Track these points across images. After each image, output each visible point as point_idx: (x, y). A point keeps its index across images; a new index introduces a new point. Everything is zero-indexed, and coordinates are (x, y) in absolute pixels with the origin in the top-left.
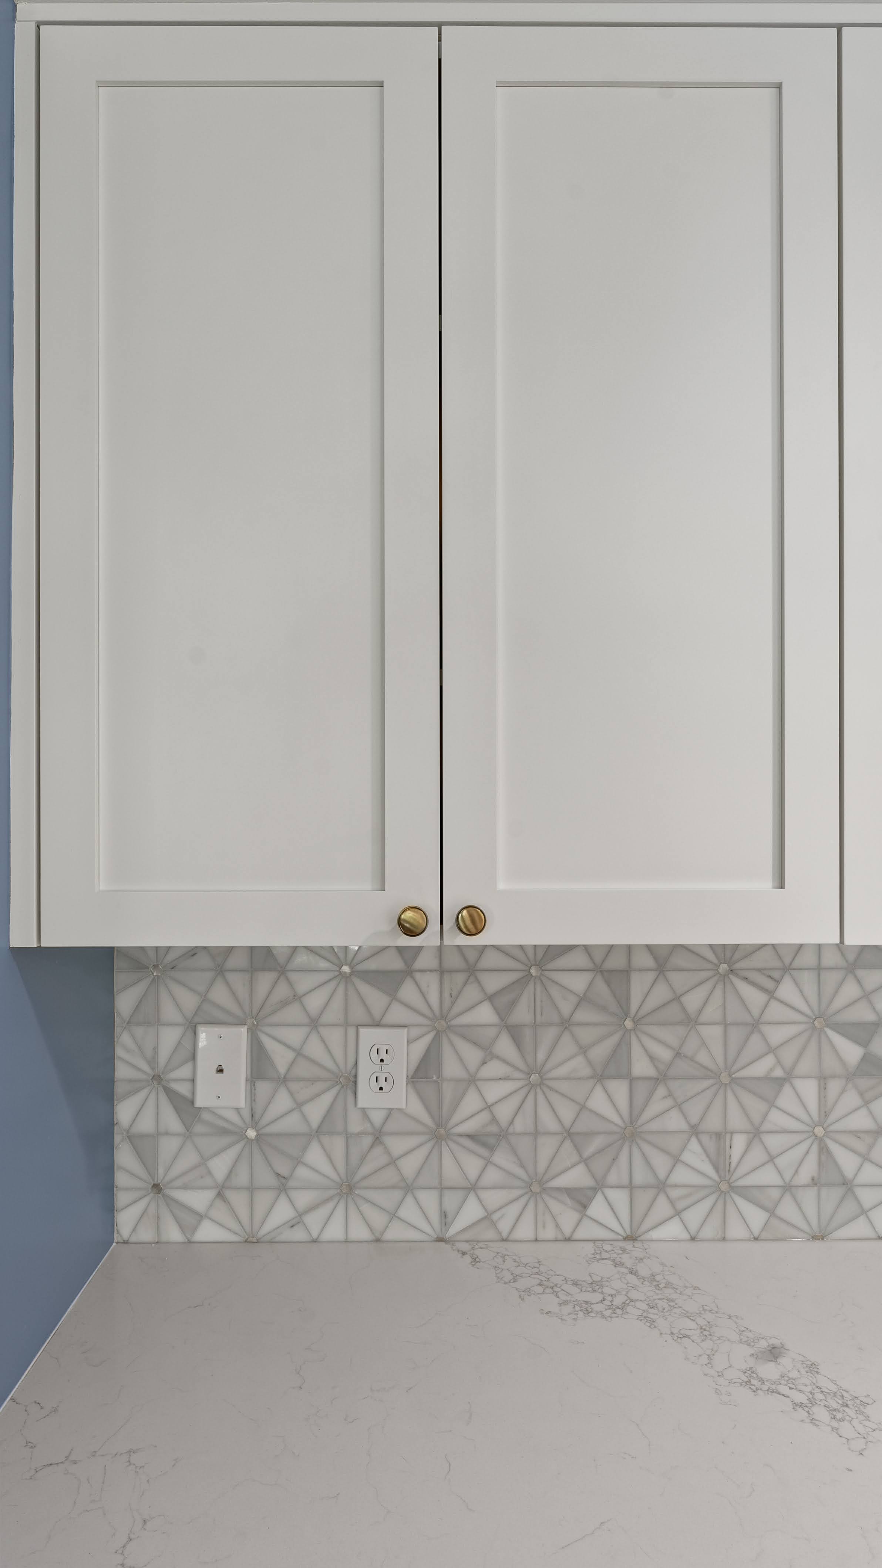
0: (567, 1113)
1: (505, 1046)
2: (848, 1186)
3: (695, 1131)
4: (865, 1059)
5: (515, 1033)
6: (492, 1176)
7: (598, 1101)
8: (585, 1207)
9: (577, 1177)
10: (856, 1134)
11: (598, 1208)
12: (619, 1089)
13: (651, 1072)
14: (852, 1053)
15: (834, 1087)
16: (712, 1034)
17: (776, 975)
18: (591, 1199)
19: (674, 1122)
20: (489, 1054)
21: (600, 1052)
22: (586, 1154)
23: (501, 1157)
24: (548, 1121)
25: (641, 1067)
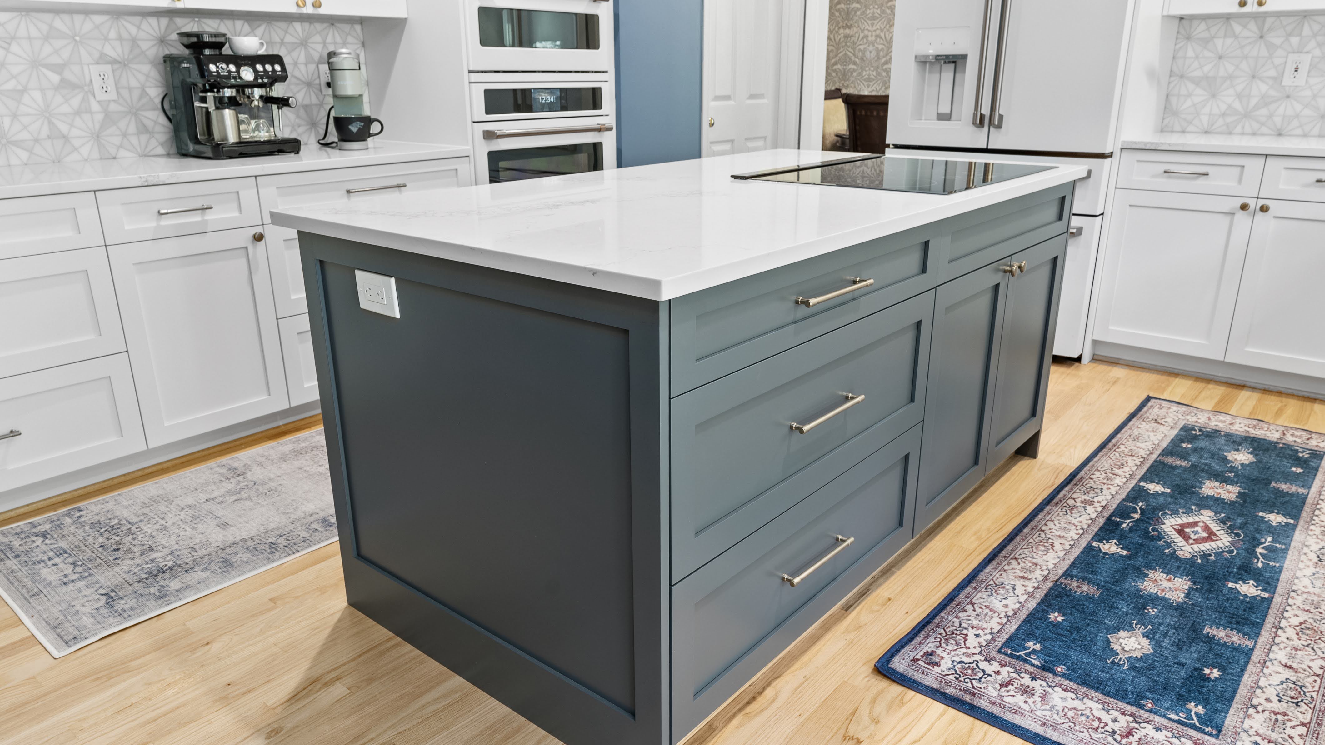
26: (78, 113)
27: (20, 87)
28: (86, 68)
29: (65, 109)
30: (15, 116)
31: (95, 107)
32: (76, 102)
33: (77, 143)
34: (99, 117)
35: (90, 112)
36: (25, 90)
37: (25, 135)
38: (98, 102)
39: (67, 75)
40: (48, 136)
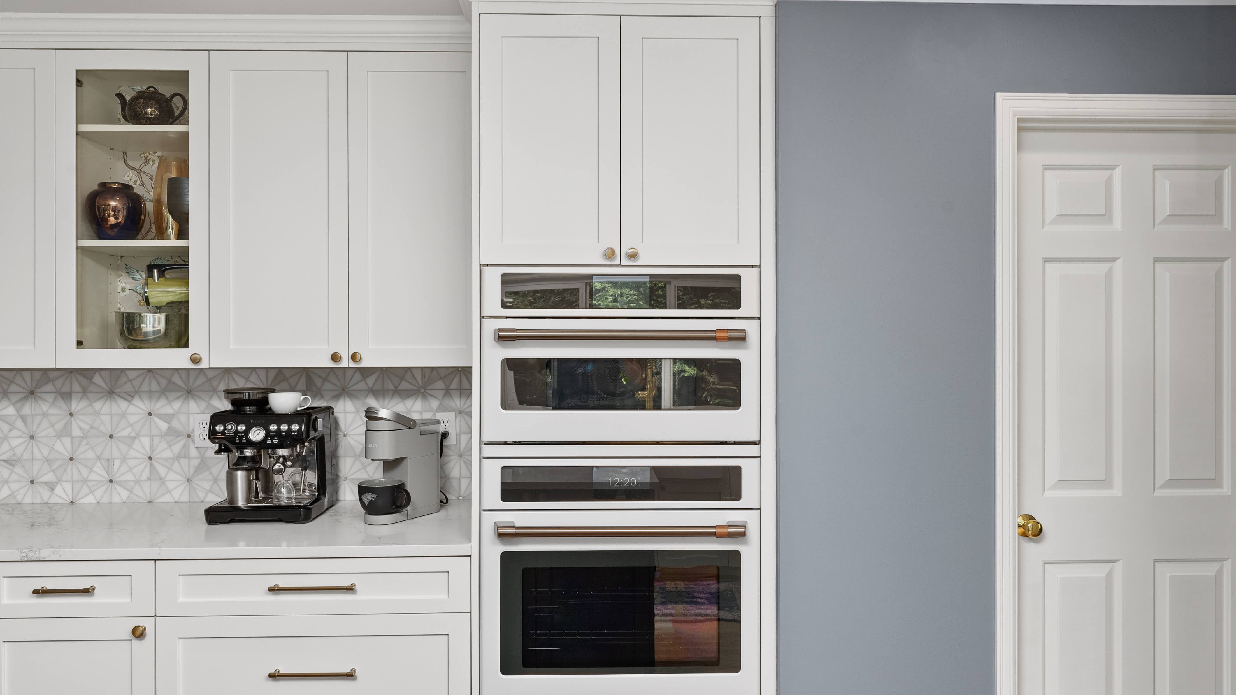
0: (45, 452)
1: (19, 423)
2: (162, 480)
3: (99, 458)
4: (169, 428)
5: (23, 418)
6: (14, 477)
7: (58, 446)
8: (53, 490)
9: (49, 477)
10: (166, 459)
11: (58, 490)
12: (67, 441)
13: (81, 434)
14: (164, 426)
15: (156, 440)
16: (106, 419)
17: (132, 394)
18: (55, 486)
19: (90, 455)
20: (13, 427)
21: (59, 426)
22: (54, 468)
23: (18, 469)
24: (37, 455)
25: (76, 432)
26: (177, 458)
27: (133, 434)
28: (191, 417)
29: (168, 454)
30: (124, 459)
31: (194, 453)
32: (177, 447)
33: (171, 485)
34: (195, 462)
35: (187, 456)
36: (138, 436)
37: (129, 477)
38: (197, 448)
39: (175, 424)
40: (148, 478)
